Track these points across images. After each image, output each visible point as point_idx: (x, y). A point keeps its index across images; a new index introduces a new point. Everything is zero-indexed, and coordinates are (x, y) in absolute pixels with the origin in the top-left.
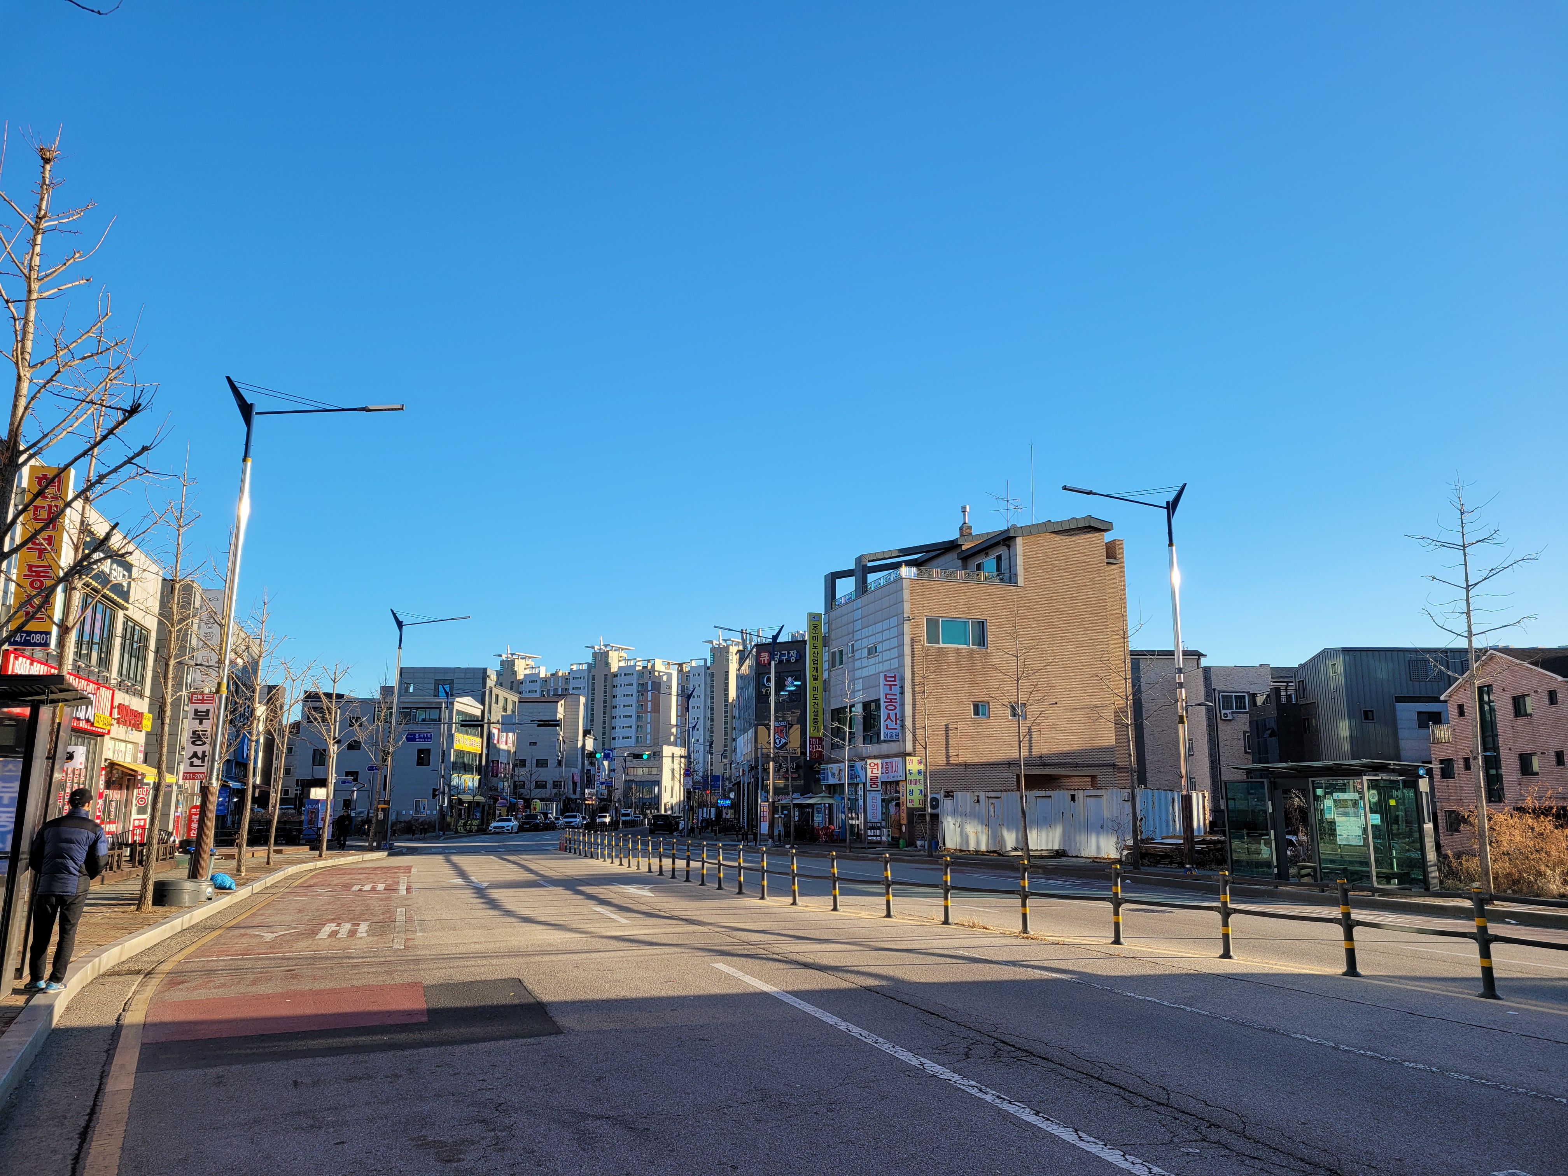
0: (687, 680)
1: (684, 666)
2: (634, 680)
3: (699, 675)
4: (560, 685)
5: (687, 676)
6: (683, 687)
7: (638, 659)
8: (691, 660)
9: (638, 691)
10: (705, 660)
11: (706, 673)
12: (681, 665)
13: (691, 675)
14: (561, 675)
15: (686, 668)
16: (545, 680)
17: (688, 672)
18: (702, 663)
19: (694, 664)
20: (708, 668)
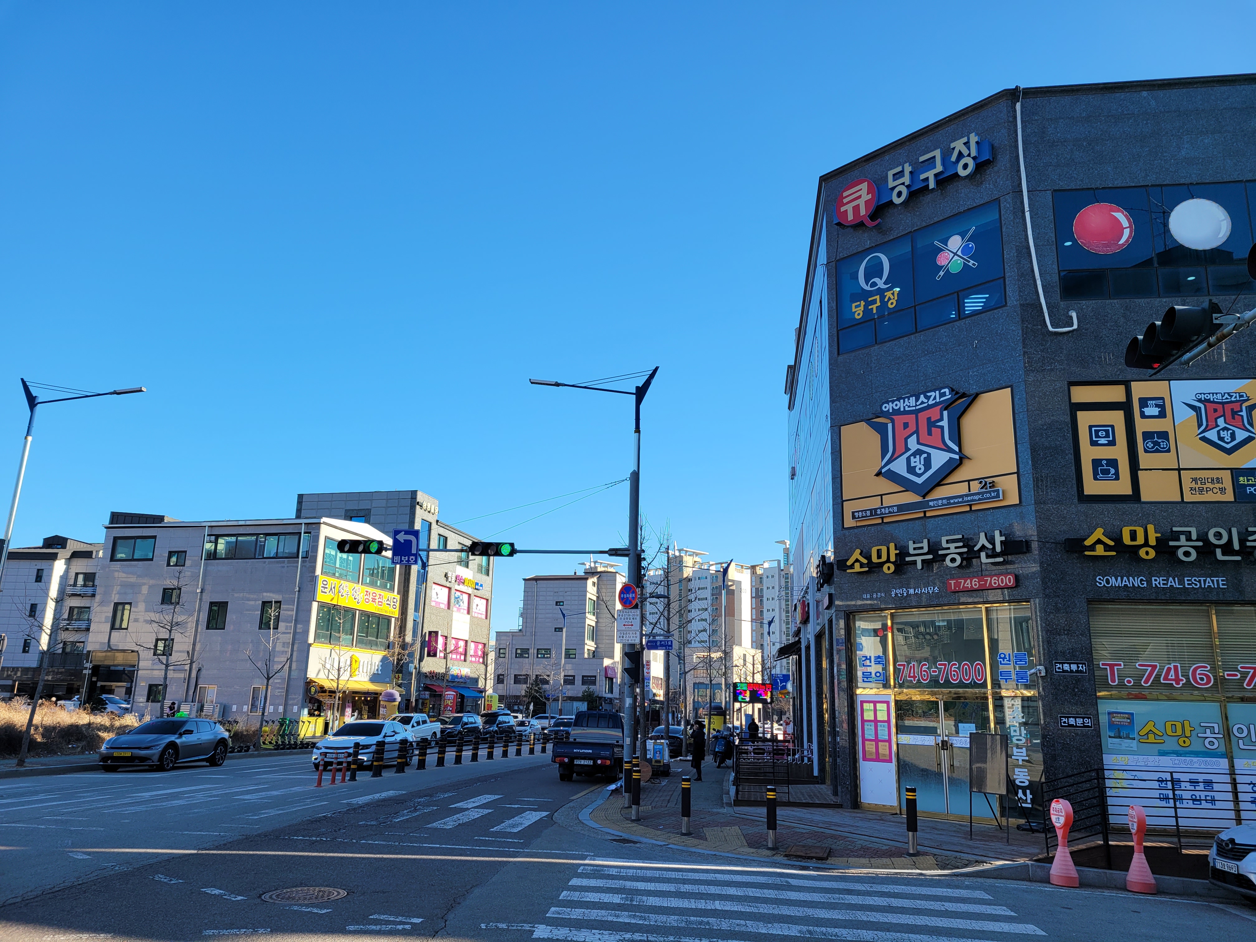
0: (761, 582)
1: (758, 568)
2: (708, 583)
3: (772, 576)
5: (761, 578)
6: (757, 589)
7: (711, 563)
8: (764, 562)
9: (713, 595)
10: (779, 561)
11: (780, 575)
12: (753, 568)
13: (765, 577)
15: (759, 571)
17: (762, 574)
18: (775, 564)
19: (766, 565)
20: (782, 570)
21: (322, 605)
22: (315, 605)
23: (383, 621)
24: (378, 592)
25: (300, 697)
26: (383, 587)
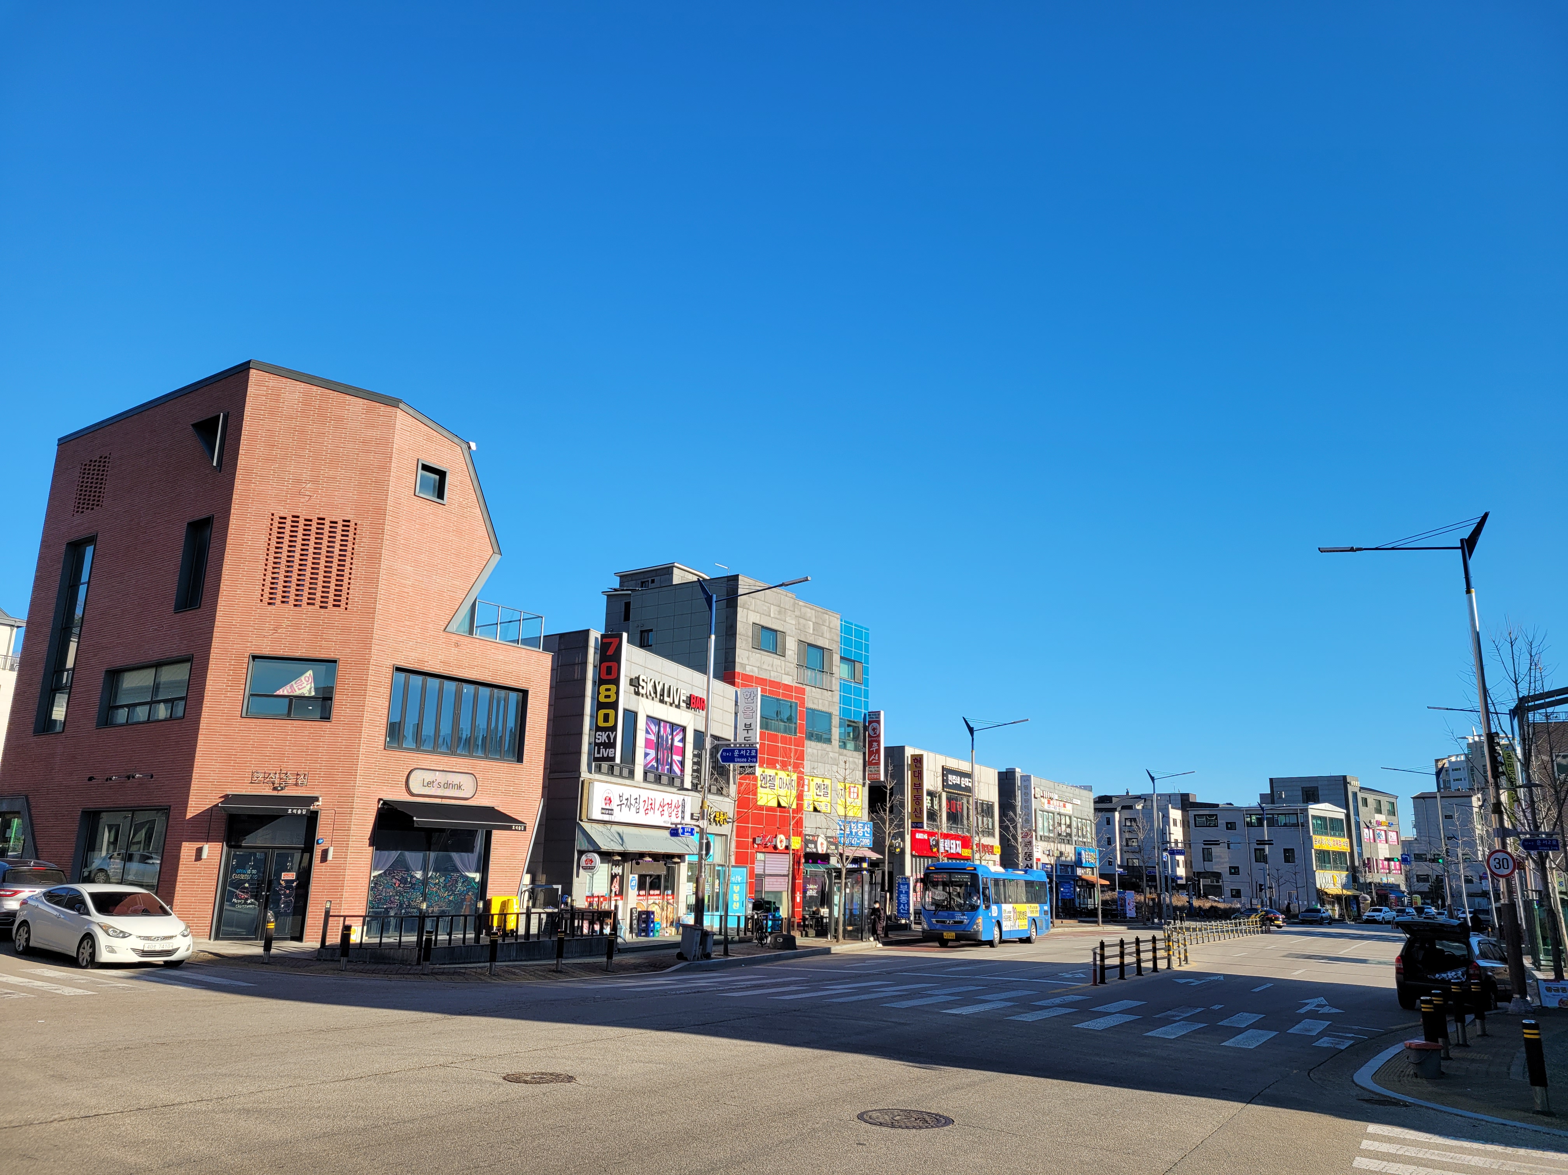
21: (1316, 850)
22: (1313, 850)
23: (1342, 854)
24: (1338, 839)
25: (1316, 898)
26: (1340, 836)
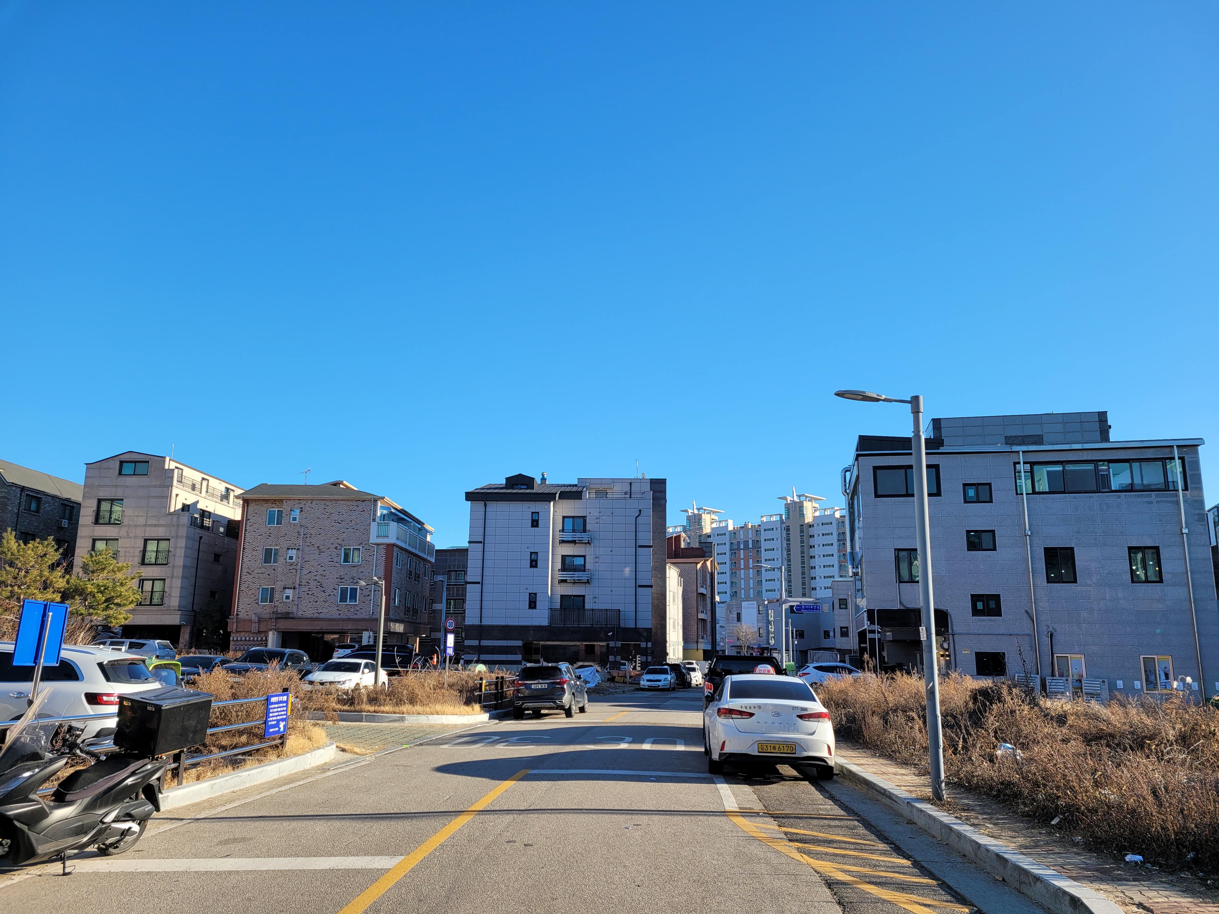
4: (750, 536)
14: (750, 527)
16: (734, 533)
